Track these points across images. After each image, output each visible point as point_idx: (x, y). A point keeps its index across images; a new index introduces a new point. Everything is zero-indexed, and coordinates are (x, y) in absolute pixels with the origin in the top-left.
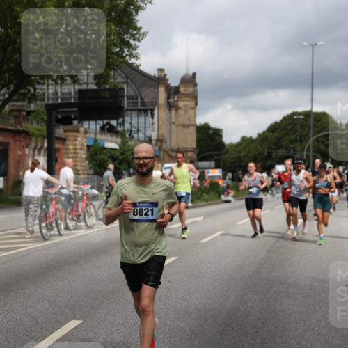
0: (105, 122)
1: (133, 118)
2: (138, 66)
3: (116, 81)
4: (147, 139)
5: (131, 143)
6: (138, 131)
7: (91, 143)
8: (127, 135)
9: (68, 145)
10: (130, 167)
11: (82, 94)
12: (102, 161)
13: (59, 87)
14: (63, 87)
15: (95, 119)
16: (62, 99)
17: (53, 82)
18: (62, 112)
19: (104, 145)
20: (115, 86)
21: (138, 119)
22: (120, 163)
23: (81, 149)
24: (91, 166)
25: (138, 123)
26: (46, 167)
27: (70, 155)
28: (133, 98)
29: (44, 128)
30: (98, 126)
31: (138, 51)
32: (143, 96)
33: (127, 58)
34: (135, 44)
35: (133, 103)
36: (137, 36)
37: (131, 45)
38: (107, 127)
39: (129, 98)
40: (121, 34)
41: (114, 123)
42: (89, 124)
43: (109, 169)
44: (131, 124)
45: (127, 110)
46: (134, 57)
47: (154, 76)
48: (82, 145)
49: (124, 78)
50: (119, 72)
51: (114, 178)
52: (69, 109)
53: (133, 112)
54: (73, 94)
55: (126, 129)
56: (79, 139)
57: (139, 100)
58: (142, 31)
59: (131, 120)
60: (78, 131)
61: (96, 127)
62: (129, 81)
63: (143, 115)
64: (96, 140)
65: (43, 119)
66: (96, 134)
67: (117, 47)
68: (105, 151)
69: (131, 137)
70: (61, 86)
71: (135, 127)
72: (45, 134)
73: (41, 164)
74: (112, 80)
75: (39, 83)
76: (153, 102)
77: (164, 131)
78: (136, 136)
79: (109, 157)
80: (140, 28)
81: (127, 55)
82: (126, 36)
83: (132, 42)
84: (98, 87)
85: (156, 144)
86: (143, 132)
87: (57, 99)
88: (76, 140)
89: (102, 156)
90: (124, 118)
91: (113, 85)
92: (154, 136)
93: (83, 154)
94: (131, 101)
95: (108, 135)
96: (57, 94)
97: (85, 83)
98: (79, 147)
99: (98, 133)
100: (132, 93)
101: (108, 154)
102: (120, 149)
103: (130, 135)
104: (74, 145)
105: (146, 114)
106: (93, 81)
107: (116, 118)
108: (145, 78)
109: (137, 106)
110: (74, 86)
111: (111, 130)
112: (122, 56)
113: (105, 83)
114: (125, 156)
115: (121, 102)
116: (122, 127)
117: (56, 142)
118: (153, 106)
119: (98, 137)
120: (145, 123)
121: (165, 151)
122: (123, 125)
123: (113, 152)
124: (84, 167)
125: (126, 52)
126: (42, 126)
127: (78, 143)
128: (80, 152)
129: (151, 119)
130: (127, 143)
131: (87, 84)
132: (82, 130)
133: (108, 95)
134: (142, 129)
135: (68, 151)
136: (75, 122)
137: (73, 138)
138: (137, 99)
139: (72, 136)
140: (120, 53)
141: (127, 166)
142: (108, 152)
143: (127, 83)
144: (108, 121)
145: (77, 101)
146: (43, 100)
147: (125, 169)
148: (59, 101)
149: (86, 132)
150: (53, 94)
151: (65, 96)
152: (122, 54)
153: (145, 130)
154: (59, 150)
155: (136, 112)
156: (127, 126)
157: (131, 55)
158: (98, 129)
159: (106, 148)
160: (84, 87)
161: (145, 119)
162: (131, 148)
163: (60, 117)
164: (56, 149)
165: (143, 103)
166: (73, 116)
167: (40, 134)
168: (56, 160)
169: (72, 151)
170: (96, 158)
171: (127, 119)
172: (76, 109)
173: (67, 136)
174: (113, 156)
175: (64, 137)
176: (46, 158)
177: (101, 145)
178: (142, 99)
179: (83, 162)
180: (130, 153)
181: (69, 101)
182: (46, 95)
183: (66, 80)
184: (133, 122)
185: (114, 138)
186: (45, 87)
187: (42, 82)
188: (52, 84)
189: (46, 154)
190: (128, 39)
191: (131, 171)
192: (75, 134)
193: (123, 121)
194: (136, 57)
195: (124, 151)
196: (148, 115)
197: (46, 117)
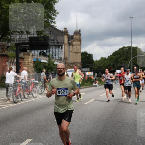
0: (41, 51)
1: (53, 49)
2: (55, 27)
3: (46, 33)
4: (60, 58)
5: (53, 60)
6: (56, 55)
7: (35, 60)
8: (51, 57)
9: (25, 61)
10: (52, 70)
11: (31, 38)
12: (40, 68)
13: (21, 36)
14: (23, 36)
15: (37, 50)
16: (22, 41)
17: (19, 34)
18: (22, 46)
19: (41, 61)
20: (45, 35)
21: (56, 50)
22: (48, 69)
23: (31, 63)
24: (35, 70)
25: (56, 52)
26: (15, 70)
27: (26, 65)
28: (53, 41)
29: (15, 53)
30: (38, 53)
31: (55, 20)
32: (57, 40)
33: (51, 23)
34: (54, 17)
35: (53, 42)
36: (55, 14)
37: (52, 18)
38: (42, 53)
39: (51, 40)
40: (48, 13)
41: (45, 51)
42: (34, 52)
43: (43, 72)
44: (52, 52)
45: (51, 46)
46: (53, 23)
47: (62, 31)
48: (31, 61)
49: (49, 32)
50: (47, 29)
51: (45, 76)
52: (25, 45)
53: (53, 47)
54: (27, 39)
55: (50, 54)
56: (30, 58)
57: (56, 41)
58: (57, 12)
59: (52, 50)
60: (29, 55)
61: (37, 53)
62: (51, 33)
63: (58, 48)
64: (37, 59)
65: (14, 49)
66: (37, 56)
67: (46, 19)
68: (41, 64)
69: (53, 58)
70: (22, 35)
71: (54, 53)
72: (15, 56)
73: (13, 69)
74: (44, 33)
75: (12, 34)
76: (62, 42)
77: (67, 55)
78: (55, 57)
79: (43, 66)
80: (56, 10)
81: (50, 22)
82: (50, 14)
83: (52, 16)
84: (38, 36)
85: (64, 61)
86: (58, 55)
87: (20, 41)
88: (28, 59)
89: (40, 66)
90: (49, 49)
91: (44, 35)
92: (63, 57)
93: (32, 65)
94: (52, 42)
95: (43, 56)
96: (20, 38)
97: (32, 34)
98: (30, 62)
99: (38, 55)
100: (53, 38)
101: (43, 65)
102: (48, 63)
103: (52, 57)
104: (28, 61)
105: (59, 48)
106: (35, 33)
107: (46, 49)
108: (58, 32)
109: (55, 44)
110: (27, 35)
111: (44, 55)
112: (48, 22)
113: (41, 34)
114: (50, 66)
115: (48, 42)
116: (49, 53)
117: (20, 59)
118: (62, 44)
119: (38, 57)
120: (59, 52)
121: (67, 64)
122: (49, 52)
123: (45, 64)
124: (32, 70)
125: (50, 21)
126: (13, 52)
127: (29, 60)
128: (30, 64)
129: (61, 50)
130: (51, 60)
131: (33, 34)
132: (31, 54)
133: (42, 39)
134: (57, 54)
135: (25, 64)
136: (28, 51)
137: (27, 58)
138: (55, 41)
139: (27, 57)
140: (47, 21)
141: (51, 70)
142: (43, 64)
143: (50, 34)
144: (43, 50)
145: (29, 42)
146: (14, 41)
147: (50, 72)
148: (21, 42)
149: (33, 55)
150: (18, 39)
151: (24, 40)
152: (48, 21)
153: (59, 55)
154: (21, 63)
155: (55, 47)
156: (51, 53)
157: (52, 22)
158: (38, 54)
159: (41, 62)
160: (32, 36)
161: (59, 50)
162: (53, 62)
163: (21, 49)
164: (20, 63)
165: (58, 43)
166: (27, 48)
167: (13, 56)
168: (20, 68)
169: (27, 64)
170: (37, 66)
171: (51, 50)
172: (28, 45)
173: (24, 57)
174: (45, 66)
175: (23, 57)
176: (15, 67)
177: (39, 61)
179: (32, 68)
180: (52, 64)
181: (25, 42)
182: (15, 39)
183: (24, 33)
184: (53, 51)
185: (45, 58)
186: (15, 36)
187: (13, 33)
188: (18, 34)
189: (15, 65)
190: (51, 15)
191: (53, 72)
192: (28, 56)
193: (49, 51)
194: (55, 23)
195: (50, 64)
196: (60, 48)
197: (15, 49)
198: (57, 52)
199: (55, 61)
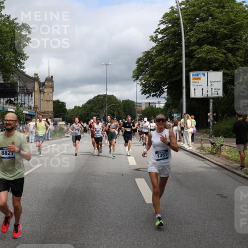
0: (8, 99)
2: (24, 72)
3: (14, 79)
4: (29, 107)
6: (25, 103)
8: (19, 105)
15: (3, 97)
20: (13, 81)
21: (25, 97)
25: (25, 99)
28: (22, 87)
30: (5, 101)
31: (25, 65)
33: (19, 68)
35: (22, 89)
36: (24, 58)
38: (10, 101)
39: (20, 87)
41: (13, 99)
44: (21, 100)
45: (20, 93)
47: (33, 77)
49: (18, 78)
58: (26, 56)
59: (21, 98)
63: (27, 95)
66: (3, 104)
71: (23, 101)
74: (11, 79)
77: (38, 104)
78: (24, 105)
82: (18, 58)
83: (21, 61)
84: (4, 82)
90: (17, 97)
92: (33, 106)
99: (5, 104)
100: (21, 85)
102: (16, 112)
103: (21, 105)
105: (29, 96)
107: (14, 97)
108: (28, 78)
109: (24, 91)
113: (8, 80)
115: (16, 89)
116: (17, 101)
119: (5, 106)
120: (28, 99)
129: (31, 98)
130: (19, 109)
133: (9, 86)
138: (24, 88)
143: (19, 80)
144: (10, 98)
153: (28, 103)
155: (24, 94)
156: (19, 101)
157: (21, 67)
159: (8, 111)
165: (27, 89)
171: (19, 97)
177: (6, 110)
178: (26, 88)
193: (17, 99)
194: (24, 68)
198: (27, 101)
199: (23, 110)
